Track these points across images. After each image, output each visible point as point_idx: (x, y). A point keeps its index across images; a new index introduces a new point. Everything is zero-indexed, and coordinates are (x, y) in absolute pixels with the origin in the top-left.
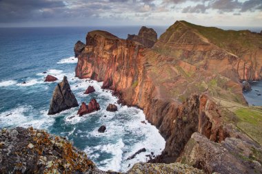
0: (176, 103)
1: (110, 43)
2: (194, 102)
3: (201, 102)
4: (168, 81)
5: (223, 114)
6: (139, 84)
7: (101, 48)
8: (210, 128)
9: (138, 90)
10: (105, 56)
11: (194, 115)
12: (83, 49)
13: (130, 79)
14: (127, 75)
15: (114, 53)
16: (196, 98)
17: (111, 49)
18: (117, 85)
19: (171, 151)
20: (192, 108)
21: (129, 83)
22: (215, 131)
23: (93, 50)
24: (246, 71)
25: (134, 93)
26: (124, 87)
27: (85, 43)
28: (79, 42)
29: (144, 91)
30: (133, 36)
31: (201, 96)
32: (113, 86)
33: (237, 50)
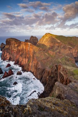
0: (48, 69)
1: (17, 44)
2: (55, 68)
3: (59, 68)
4: (44, 60)
5: (68, 73)
6: (31, 61)
7: (13, 46)
8: (63, 79)
9: (31, 64)
10: (15, 50)
11: (56, 74)
12: (5, 46)
13: (27, 60)
14: (25, 58)
15: (19, 48)
16: (56, 66)
17: (18, 46)
18: (21, 62)
19: (47, 91)
20: (55, 71)
21: (27, 61)
22: (65, 80)
23: (9, 47)
24: (76, 53)
25: (29, 65)
26: (24, 63)
27: (5, 44)
28: (2, 43)
29: (33, 64)
30: (27, 40)
31: (58, 65)
32: (20, 63)
33: (72, 45)
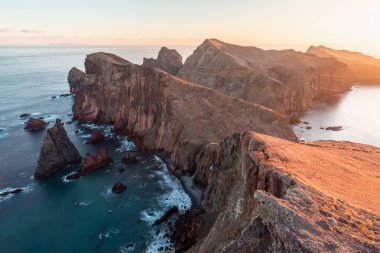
1: (119, 71)
2: (233, 142)
3: (243, 142)
4: (200, 118)
5: (270, 155)
6: (163, 123)
7: (108, 78)
8: (257, 173)
9: (162, 131)
10: (114, 88)
12: (82, 79)
13: (150, 119)
14: (147, 112)
15: (126, 84)
16: (236, 137)
17: (122, 79)
18: (133, 126)
21: (150, 123)
22: (264, 178)
23: (97, 81)
24: (292, 99)
25: (157, 134)
26: (144, 128)
27: (83, 70)
28: (74, 69)
29: (170, 132)
30: (151, 60)
31: (242, 133)
32: (129, 127)
